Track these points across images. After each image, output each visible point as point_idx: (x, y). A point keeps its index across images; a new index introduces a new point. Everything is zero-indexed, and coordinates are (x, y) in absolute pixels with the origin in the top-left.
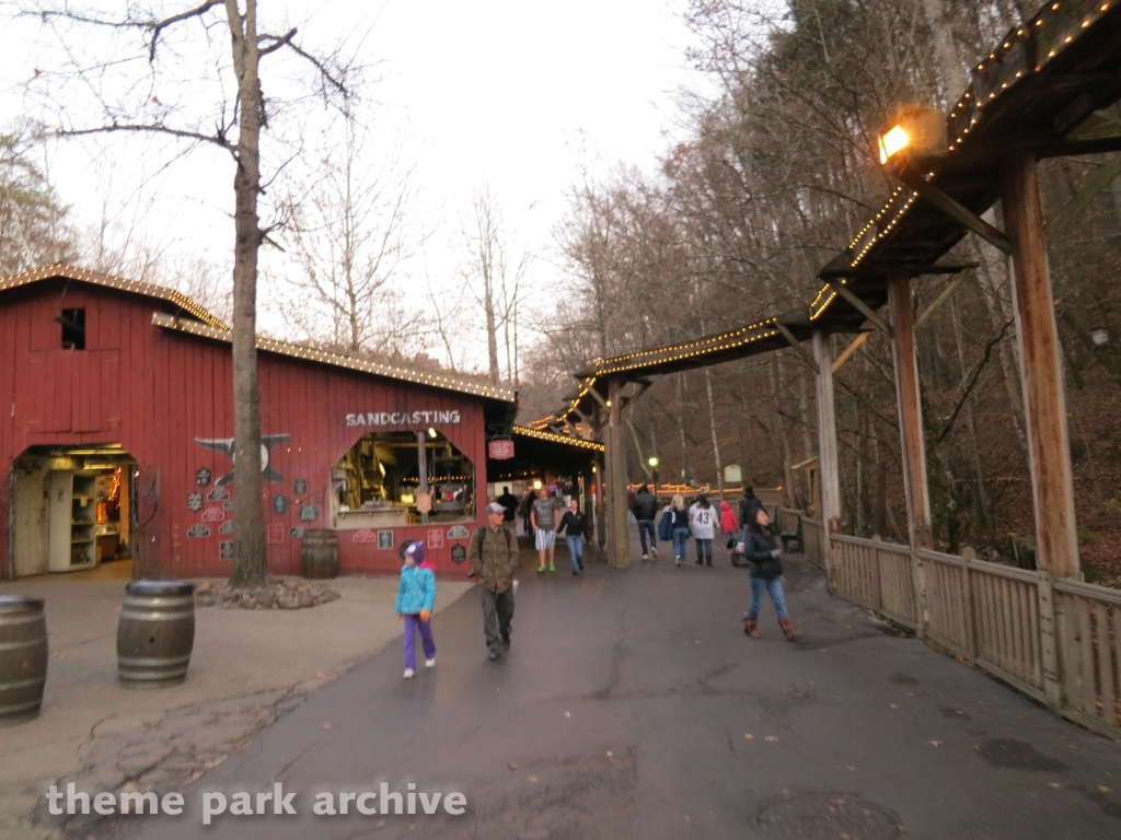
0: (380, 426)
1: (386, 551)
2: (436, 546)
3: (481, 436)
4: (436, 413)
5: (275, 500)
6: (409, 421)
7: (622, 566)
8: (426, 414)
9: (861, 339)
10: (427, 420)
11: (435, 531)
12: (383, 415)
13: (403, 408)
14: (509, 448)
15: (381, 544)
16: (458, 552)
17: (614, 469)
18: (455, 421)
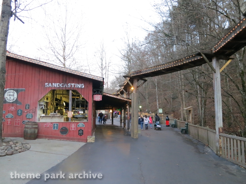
0: (57, 87)
1: (55, 131)
2: (73, 129)
3: (91, 92)
4: (76, 84)
5: (18, 111)
6: (67, 87)
7: (135, 138)
8: (73, 84)
9: (229, 61)
10: (73, 86)
11: (73, 124)
12: (58, 84)
13: (65, 82)
14: (100, 97)
15: (54, 128)
16: (81, 132)
17: (134, 106)
18: (82, 87)
